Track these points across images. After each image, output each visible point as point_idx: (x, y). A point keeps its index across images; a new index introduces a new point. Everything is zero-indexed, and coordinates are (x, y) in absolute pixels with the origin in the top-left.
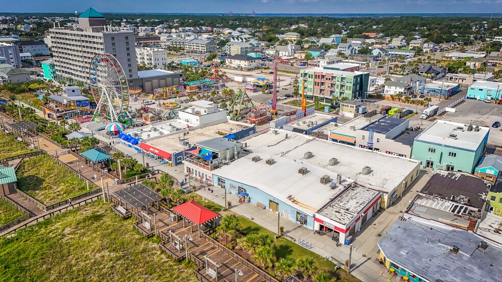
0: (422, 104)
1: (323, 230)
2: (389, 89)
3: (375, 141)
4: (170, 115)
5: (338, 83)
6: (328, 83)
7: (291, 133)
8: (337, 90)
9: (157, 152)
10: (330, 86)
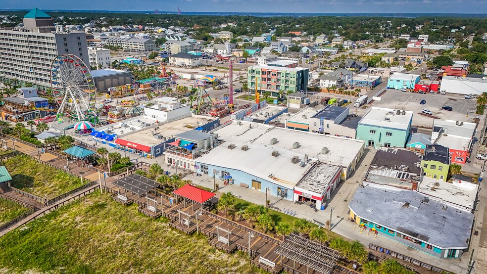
0: (353, 95)
1: (302, 199)
2: (323, 83)
3: (325, 127)
4: (134, 112)
5: (283, 78)
6: (274, 79)
7: (253, 124)
8: (283, 85)
9: (135, 146)
10: (276, 80)
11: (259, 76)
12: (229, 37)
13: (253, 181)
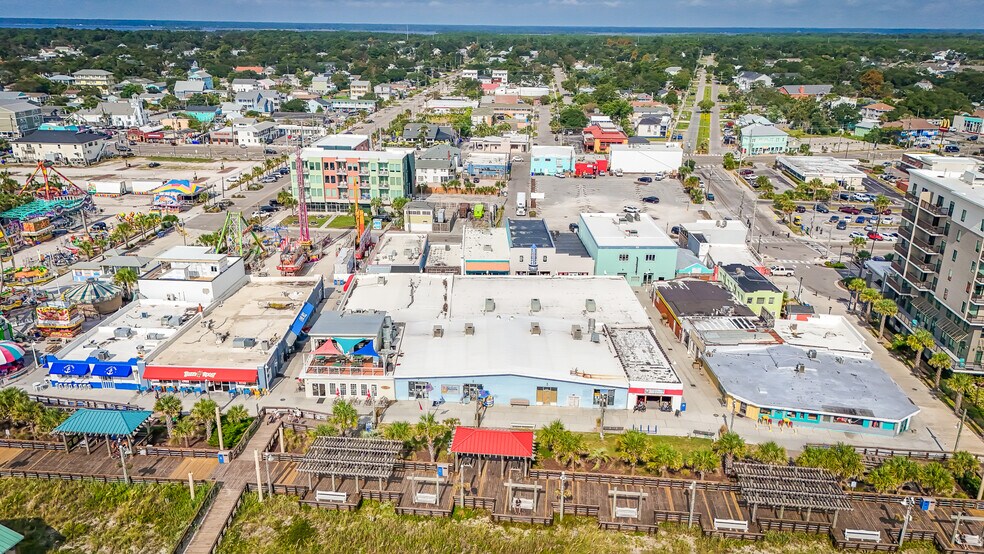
0: (493, 193)
2: (423, 174)
3: (540, 261)
4: (97, 294)
5: (375, 174)
6: (353, 177)
8: (374, 188)
9: (212, 375)
10: (358, 180)
11: (318, 174)
12: (105, 83)
13: (539, 388)
